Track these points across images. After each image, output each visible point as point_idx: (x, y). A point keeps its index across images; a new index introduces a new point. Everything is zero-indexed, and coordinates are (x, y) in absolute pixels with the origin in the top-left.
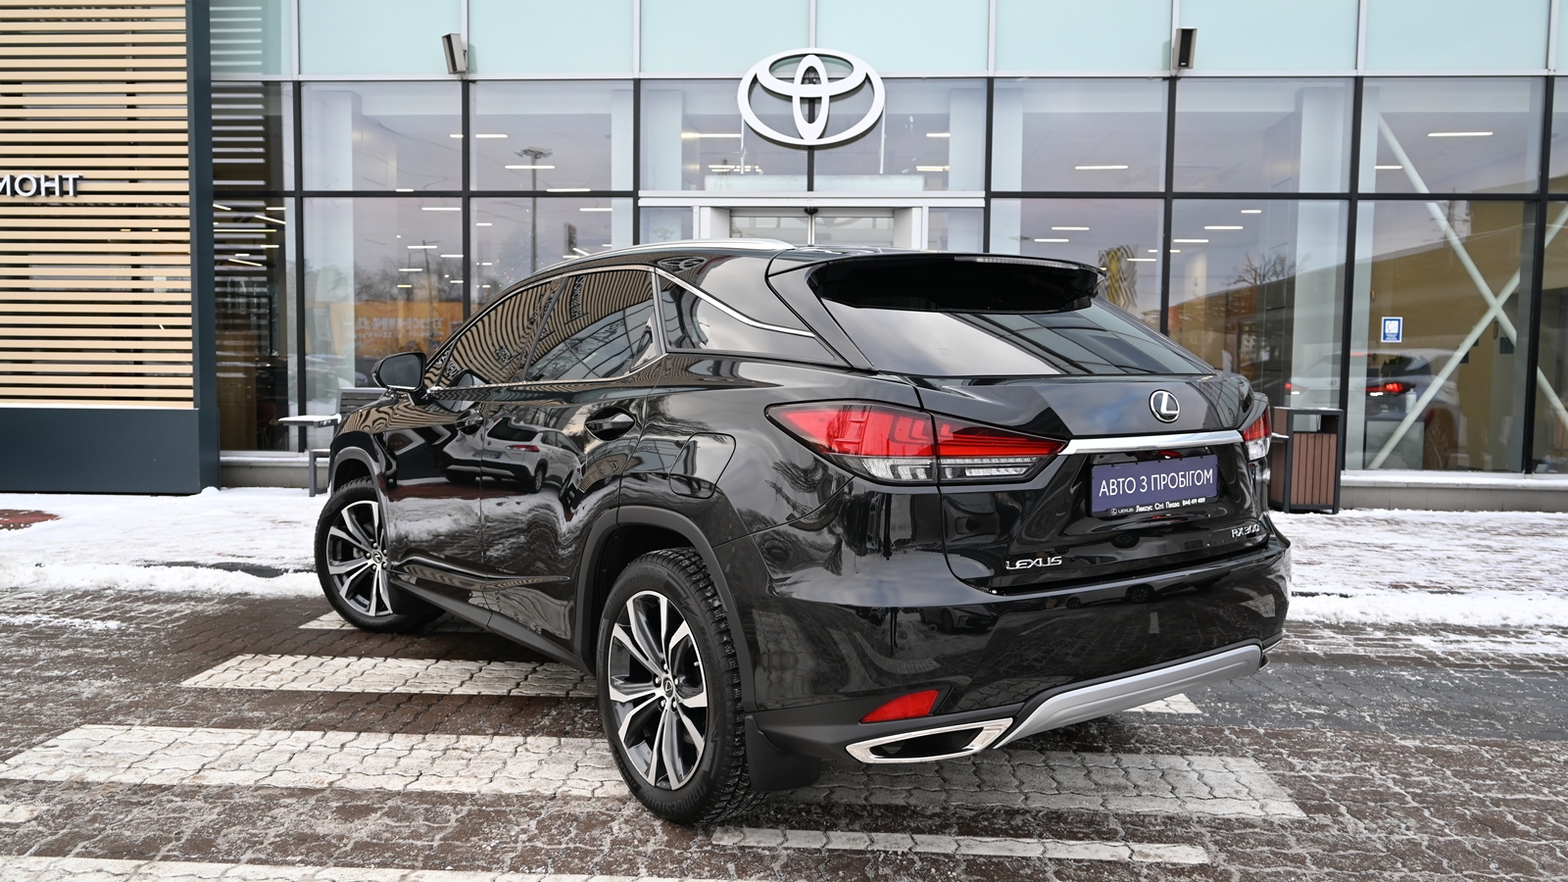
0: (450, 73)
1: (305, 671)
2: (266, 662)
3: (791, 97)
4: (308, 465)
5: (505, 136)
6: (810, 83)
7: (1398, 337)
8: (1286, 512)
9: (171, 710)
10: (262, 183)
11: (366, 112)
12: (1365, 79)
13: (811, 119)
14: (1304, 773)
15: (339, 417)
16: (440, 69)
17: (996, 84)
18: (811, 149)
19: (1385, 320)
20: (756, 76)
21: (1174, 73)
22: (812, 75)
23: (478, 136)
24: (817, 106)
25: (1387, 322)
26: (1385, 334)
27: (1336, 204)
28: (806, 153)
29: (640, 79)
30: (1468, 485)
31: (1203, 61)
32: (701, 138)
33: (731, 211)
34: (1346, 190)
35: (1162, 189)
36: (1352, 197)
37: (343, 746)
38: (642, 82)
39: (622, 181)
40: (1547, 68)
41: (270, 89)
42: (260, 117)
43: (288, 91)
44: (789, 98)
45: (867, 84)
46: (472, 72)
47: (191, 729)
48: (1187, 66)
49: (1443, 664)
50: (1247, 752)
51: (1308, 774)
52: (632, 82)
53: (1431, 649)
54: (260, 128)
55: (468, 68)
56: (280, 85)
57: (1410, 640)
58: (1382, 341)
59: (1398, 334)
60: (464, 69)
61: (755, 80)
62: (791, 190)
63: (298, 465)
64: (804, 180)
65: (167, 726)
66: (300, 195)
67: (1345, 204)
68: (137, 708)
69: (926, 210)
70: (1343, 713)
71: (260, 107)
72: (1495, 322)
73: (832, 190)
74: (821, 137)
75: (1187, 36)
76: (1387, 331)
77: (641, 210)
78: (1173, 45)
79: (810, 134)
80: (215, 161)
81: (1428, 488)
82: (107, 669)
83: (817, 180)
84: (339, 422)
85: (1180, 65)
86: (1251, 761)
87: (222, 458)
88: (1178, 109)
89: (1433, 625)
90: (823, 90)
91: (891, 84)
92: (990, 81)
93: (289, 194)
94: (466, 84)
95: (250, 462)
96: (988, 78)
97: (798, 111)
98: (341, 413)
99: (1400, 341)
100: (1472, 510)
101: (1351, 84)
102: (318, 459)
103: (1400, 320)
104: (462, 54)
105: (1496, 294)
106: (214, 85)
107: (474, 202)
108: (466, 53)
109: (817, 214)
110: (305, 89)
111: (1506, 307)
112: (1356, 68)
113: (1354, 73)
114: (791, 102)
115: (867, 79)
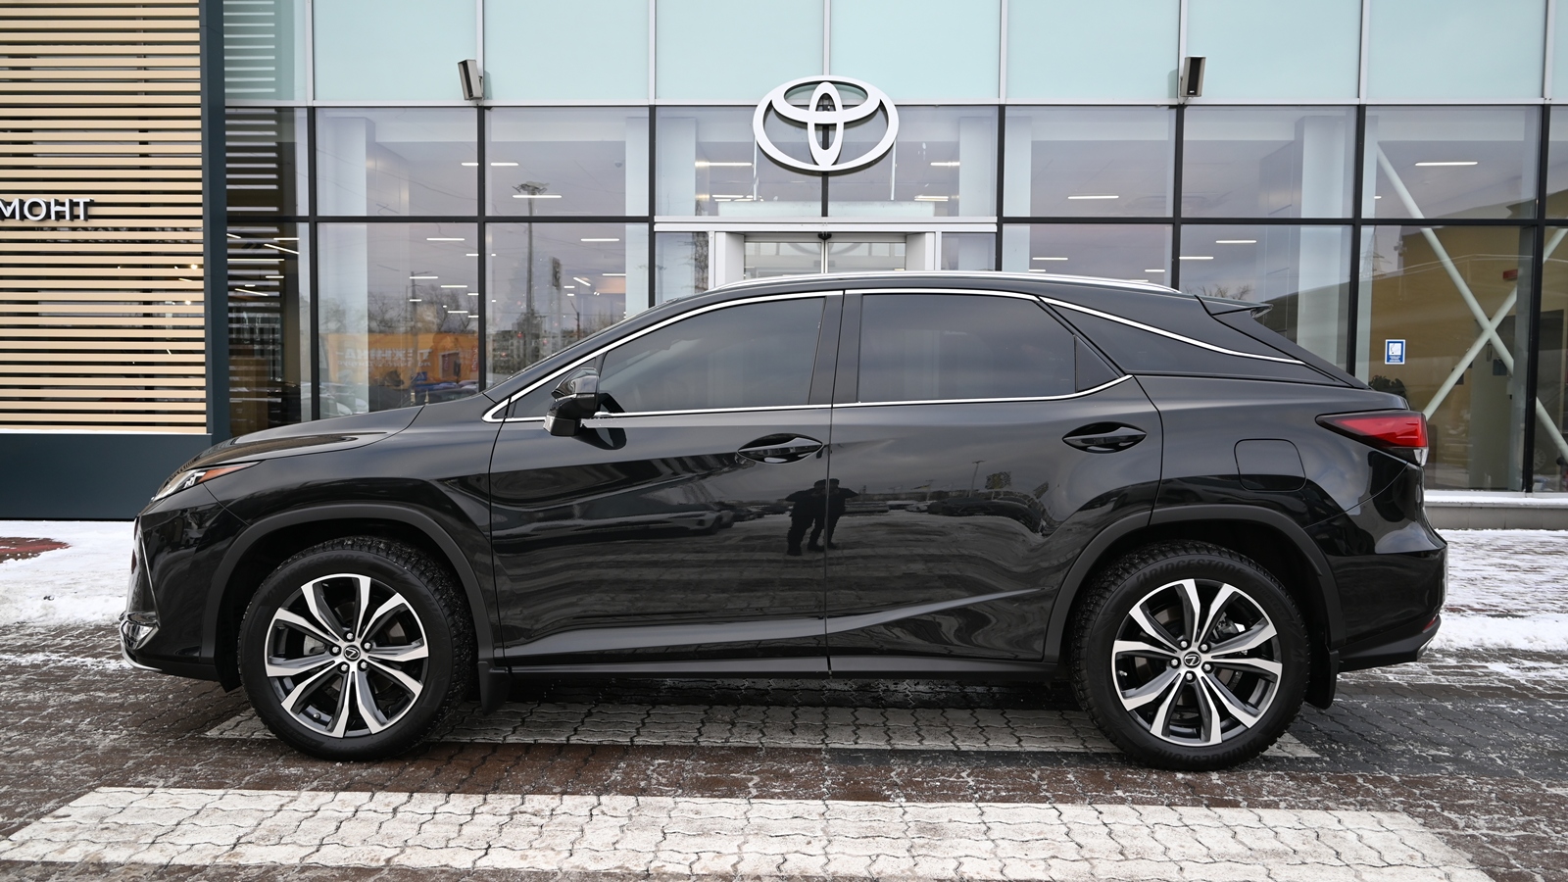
0: (466, 99)
3: (806, 124)
5: (516, 164)
6: (823, 110)
7: (1401, 360)
9: (197, 767)
10: (275, 209)
11: (379, 139)
12: (1367, 108)
13: (825, 145)
14: (1470, 831)
16: (455, 95)
17: (1008, 112)
18: (825, 175)
19: (1389, 343)
20: (771, 102)
21: (1181, 101)
22: (826, 103)
23: (493, 164)
24: (831, 133)
25: (1391, 345)
26: (1388, 355)
27: (1338, 229)
28: (819, 181)
29: (655, 106)
30: (1471, 503)
31: (1212, 89)
32: (711, 167)
33: (745, 236)
34: (1349, 215)
35: (1169, 214)
36: (1356, 222)
37: (395, 810)
38: (657, 108)
39: (637, 206)
40: (1543, 96)
41: (284, 115)
42: (274, 144)
43: (301, 117)
44: (804, 125)
45: (880, 112)
46: (488, 98)
47: (221, 792)
48: (1195, 94)
49: (1535, 695)
50: (1395, 806)
51: (1475, 833)
52: (648, 108)
53: (1513, 677)
54: (274, 155)
55: (483, 94)
56: (294, 112)
57: (1486, 667)
58: (1386, 363)
59: (1402, 356)
60: (480, 95)
61: (770, 105)
62: (805, 215)
64: (819, 207)
65: (194, 788)
66: (314, 220)
67: (1349, 229)
68: (158, 765)
69: (939, 236)
70: (1469, 754)
71: (273, 133)
72: (1489, 344)
73: (845, 216)
74: (834, 164)
75: (1196, 64)
76: (1390, 353)
77: (657, 234)
78: (1181, 74)
79: (825, 160)
80: (229, 187)
82: (124, 716)
83: (831, 206)
85: (1188, 93)
86: (1405, 817)
88: (1185, 138)
89: (1499, 650)
90: (838, 117)
91: (906, 112)
92: (1002, 108)
93: (303, 219)
94: (482, 110)
96: (999, 105)
97: (813, 137)
99: (1404, 363)
100: (1476, 528)
101: (1353, 113)
103: (1402, 343)
104: (478, 79)
105: (1490, 319)
106: (227, 111)
107: (489, 227)
108: (483, 79)
109: (829, 240)
110: (319, 114)
111: (1499, 330)
112: (1359, 97)
113: (1357, 102)
114: (807, 128)
115: (882, 106)
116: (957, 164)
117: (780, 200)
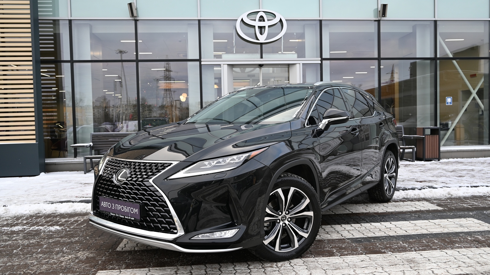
0: (130, 17)
3: (255, 26)
4: (83, 162)
6: (261, 21)
7: (451, 103)
8: (425, 161)
9: (128, 261)
10: (53, 58)
11: (94, 32)
12: (438, 21)
15: (91, 144)
16: (126, 15)
17: (323, 22)
18: (261, 44)
20: (242, 18)
21: (379, 19)
22: (261, 19)
23: (139, 41)
24: (263, 29)
25: (448, 99)
26: (447, 102)
28: (259, 46)
30: (475, 149)
31: (390, 15)
32: (219, 42)
33: (231, 66)
34: (433, 56)
35: (376, 56)
36: (435, 59)
37: (219, 270)
38: (201, 21)
39: (193, 55)
41: (56, 23)
42: (52, 34)
43: (64, 23)
44: (254, 27)
46: (138, 17)
47: (147, 269)
48: (384, 16)
52: (198, 21)
54: (52, 38)
55: (137, 15)
56: (59, 21)
58: (446, 105)
61: (242, 20)
62: (255, 58)
63: (75, 162)
64: (259, 55)
66: (72, 62)
67: (433, 61)
69: (301, 65)
71: (52, 30)
72: (474, 98)
73: (269, 58)
74: (265, 40)
75: (385, 6)
76: (448, 102)
77: (202, 65)
78: (379, 9)
79: (262, 39)
80: (41, 50)
81: (463, 151)
82: (78, 246)
83: (264, 55)
84: (92, 146)
85: (382, 16)
87: (46, 161)
88: (381, 31)
90: (266, 24)
91: (288, 22)
92: (321, 21)
93: (67, 62)
94: (136, 21)
95: (55, 162)
96: (320, 20)
97: (257, 31)
98: (92, 142)
100: (476, 157)
101: (433, 23)
102: (87, 160)
103: (451, 98)
104: (135, 10)
105: (474, 89)
106: (40, 21)
107: (140, 63)
108: (137, 10)
109: (263, 67)
110: (74, 22)
111: (477, 93)
112: (435, 18)
113: (434, 19)
115: (281, 21)
116: (304, 40)
117: (245, 53)
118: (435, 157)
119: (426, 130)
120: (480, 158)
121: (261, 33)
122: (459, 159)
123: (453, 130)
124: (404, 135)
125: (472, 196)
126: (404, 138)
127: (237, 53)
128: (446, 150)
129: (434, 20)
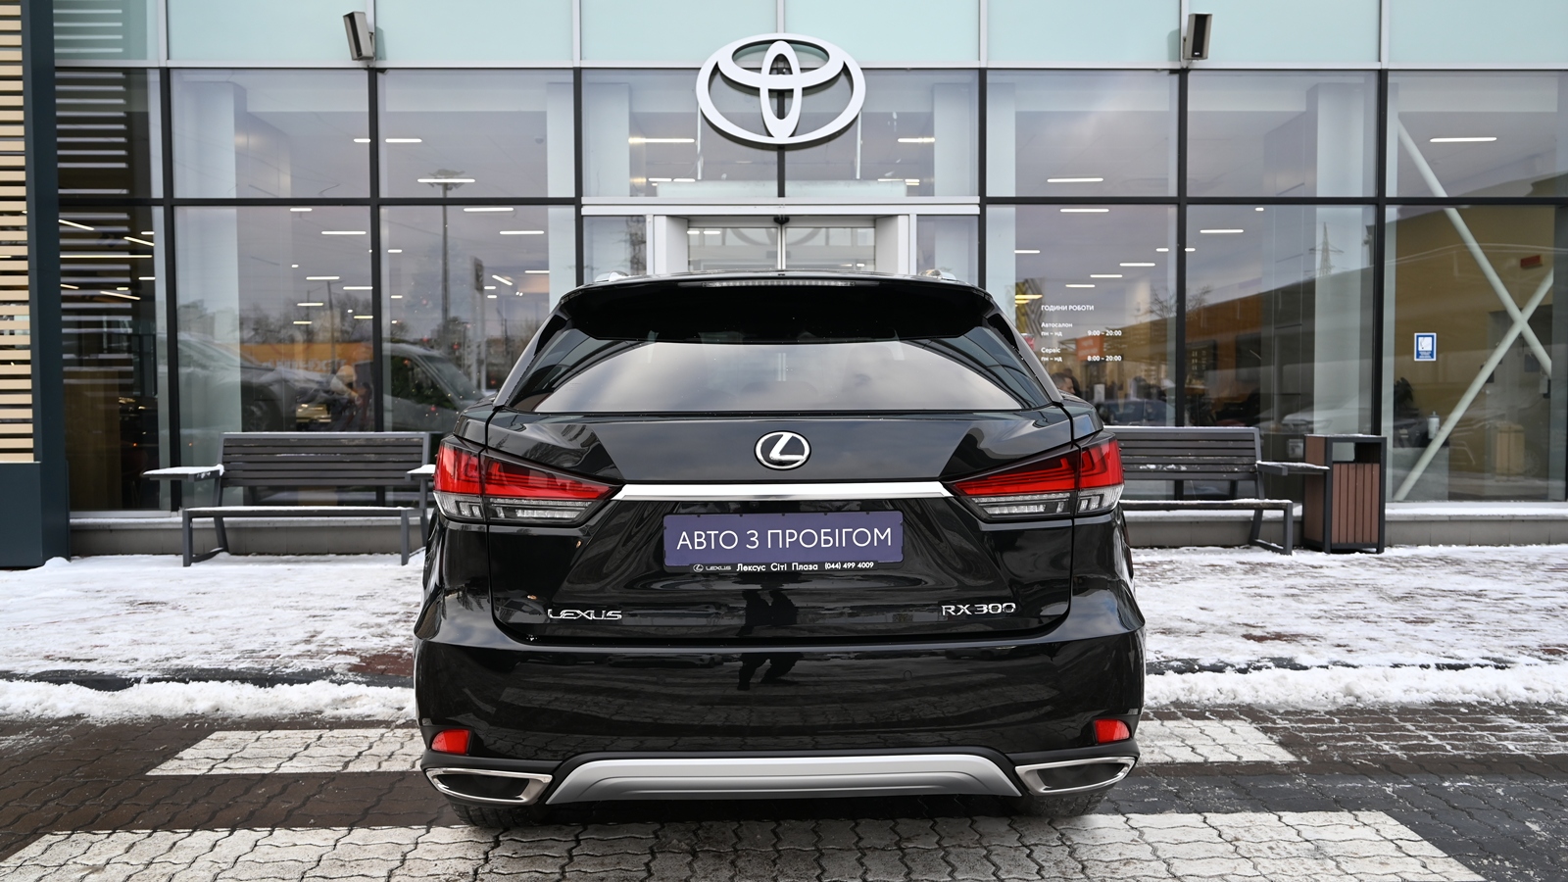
0: (354, 59)
1: (146, 860)
2: (87, 845)
3: (758, 89)
4: (181, 526)
5: (419, 141)
6: (778, 74)
7: (1432, 355)
8: (1328, 553)
10: (124, 192)
11: (252, 108)
12: (1389, 73)
15: (220, 468)
16: (340, 54)
17: (990, 78)
18: (781, 149)
20: (717, 64)
21: (1184, 64)
22: (781, 65)
23: (388, 140)
24: (787, 101)
25: (1420, 339)
26: (1418, 351)
27: (1359, 209)
28: (774, 155)
29: (581, 68)
30: (1513, 516)
31: (1220, 50)
32: (647, 144)
33: (688, 221)
34: (1371, 193)
35: (1173, 192)
36: (1379, 201)
38: (583, 72)
39: (561, 186)
41: (134, 77)
42: (122, 114)
43: (154, 79)
44: (755, 91)
46: (381, 59)
48: (1201, 56)
52: (572, 72)
54: (122, 127)
55: (375, 54)
56: (146, 74)
58: (1416, 359)
59: (1432, 351)
60: (371, 54)
61: (716, 69)
62: (758, 196)
63: (171, 526)
64: (774, 187)
66: (171, 203)
69: (914, 219)
73: (805, 197)
74: (792, 135)
75: (1201, 22)
76: (1420, 349)
77: (585, 219)
78: (1184, 33)
79: (781, 132)
80: (61, 165)
81: (1471, 521)
83: (789, 187)
84: (221, 474)
85: (1193, 55)
87: (71, 521)
88: (1190, 109)
90: (796, 81)
91: (873, 75)
92: (982, 73)
93: (158, 202)
94: (374, 73)
95: (109, 525)
96: (979, 69)
97: (767, 105)
98: (224, 463)
99: (1435, 359)
100: (1518, 543)
101: (1373, 79)
102: (194, 520)
103: (1433, 336)
104: (368, 36)
105: (1521, 309)
106: (58, 75)
107: (384, 211)
108: (375, 36)
109: (787, 225)
110: (175, 77)
111: (1531, 322)
112: (1380, 60)
113: (1377, 66)
114: (758, 95)
115: (845, 70)
116: (932, 140)
117: (729, 179)
118: (1367, 539)
119: (1335, 445)
120: (1529, 547)
121: (781, 114)
122: (1454, 546)
123: (1446, 444)
124: (1259, 462)
125: (1437, 703)
126: (1261, 473)
127: (706, 177)
128: (1409, 516)
129: (1379, 68)
